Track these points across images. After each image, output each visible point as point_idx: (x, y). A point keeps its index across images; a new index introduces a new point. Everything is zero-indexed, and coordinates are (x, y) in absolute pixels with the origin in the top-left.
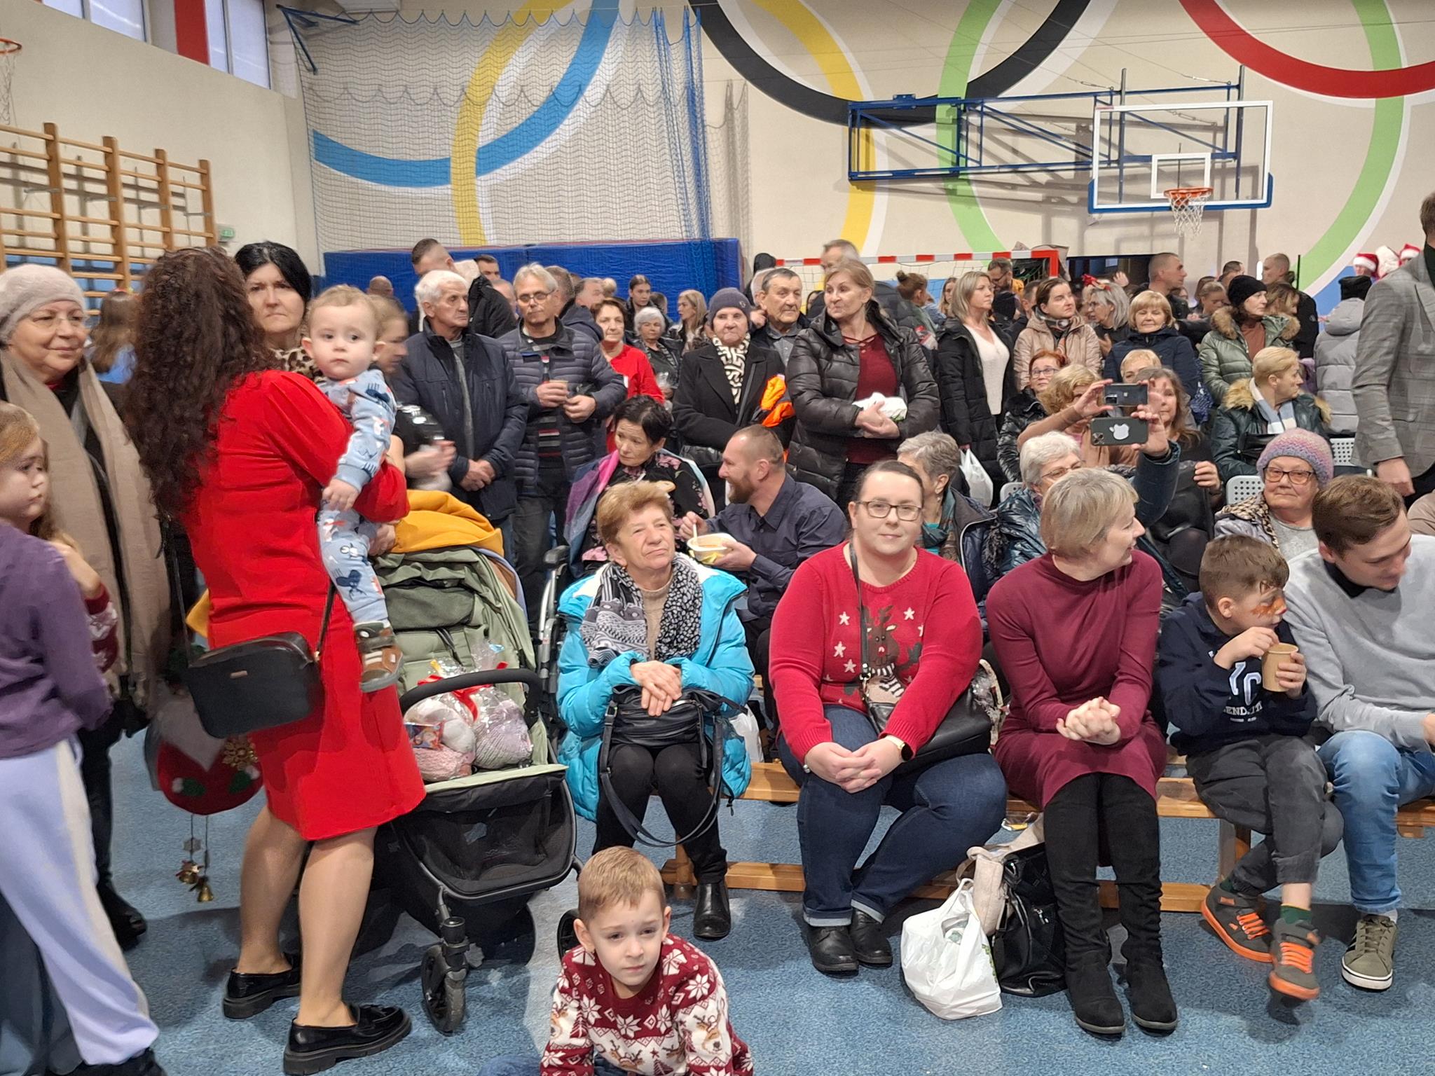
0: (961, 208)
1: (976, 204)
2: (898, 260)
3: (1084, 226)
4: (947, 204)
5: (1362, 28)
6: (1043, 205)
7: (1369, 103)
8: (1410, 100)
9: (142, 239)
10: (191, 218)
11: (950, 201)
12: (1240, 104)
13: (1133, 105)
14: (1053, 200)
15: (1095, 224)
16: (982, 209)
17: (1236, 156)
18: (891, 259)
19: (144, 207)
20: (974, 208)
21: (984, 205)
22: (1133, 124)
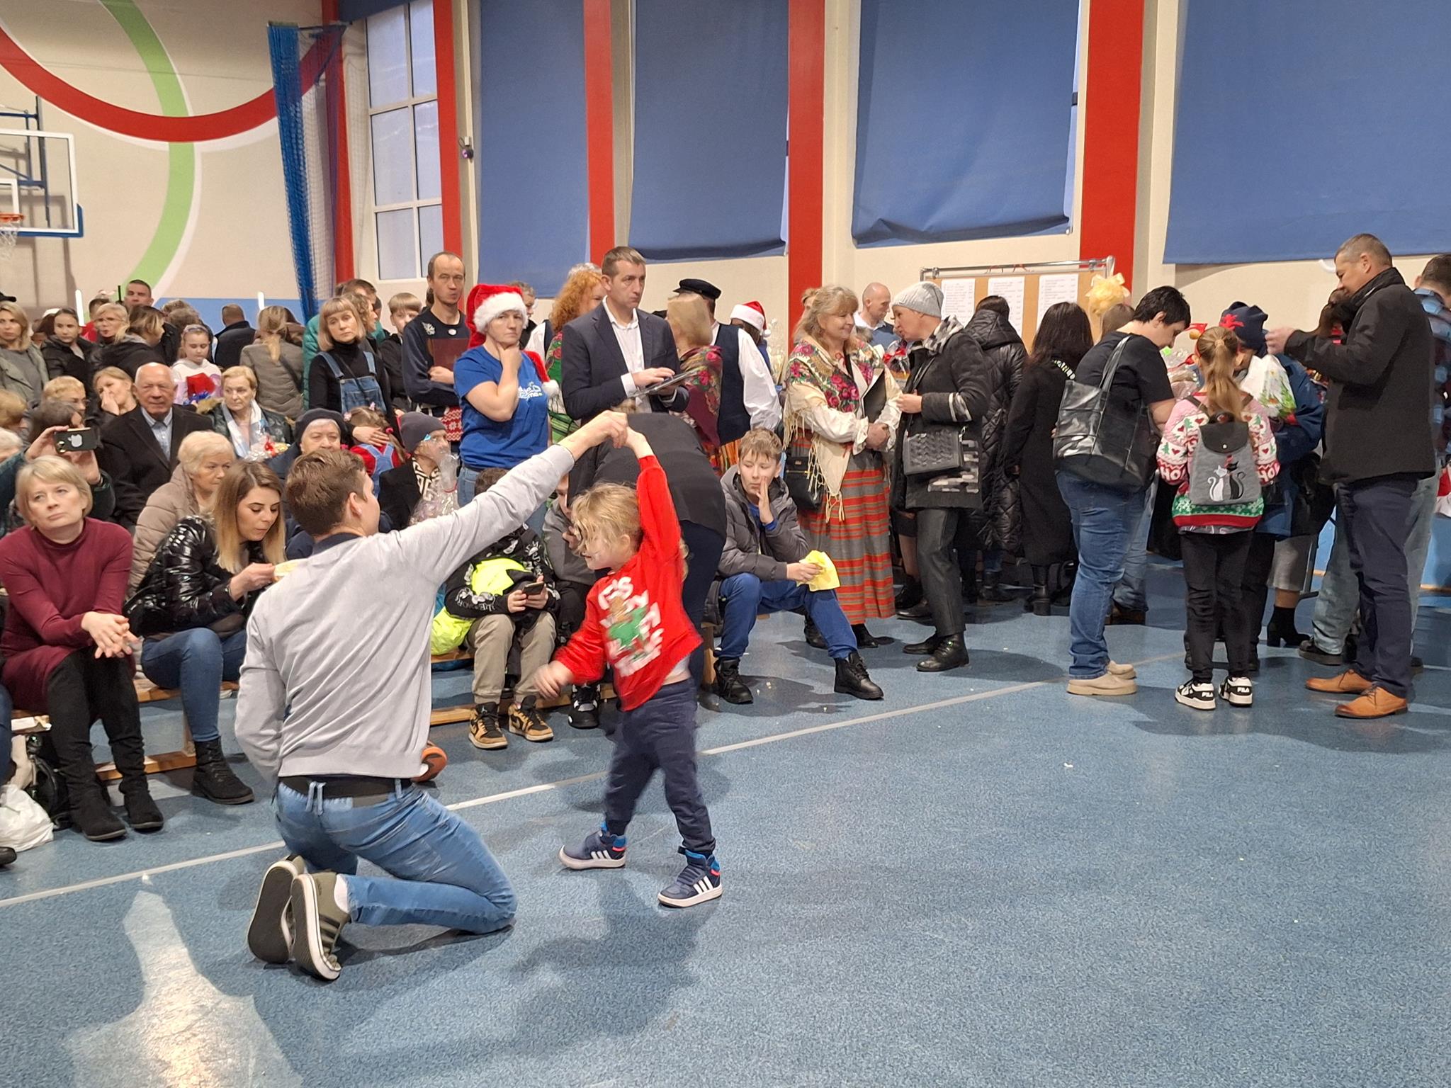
5: (148, 75)
7: (163, 146)
8: (200, 147)
12: (41, 134)
17: (43, 184)
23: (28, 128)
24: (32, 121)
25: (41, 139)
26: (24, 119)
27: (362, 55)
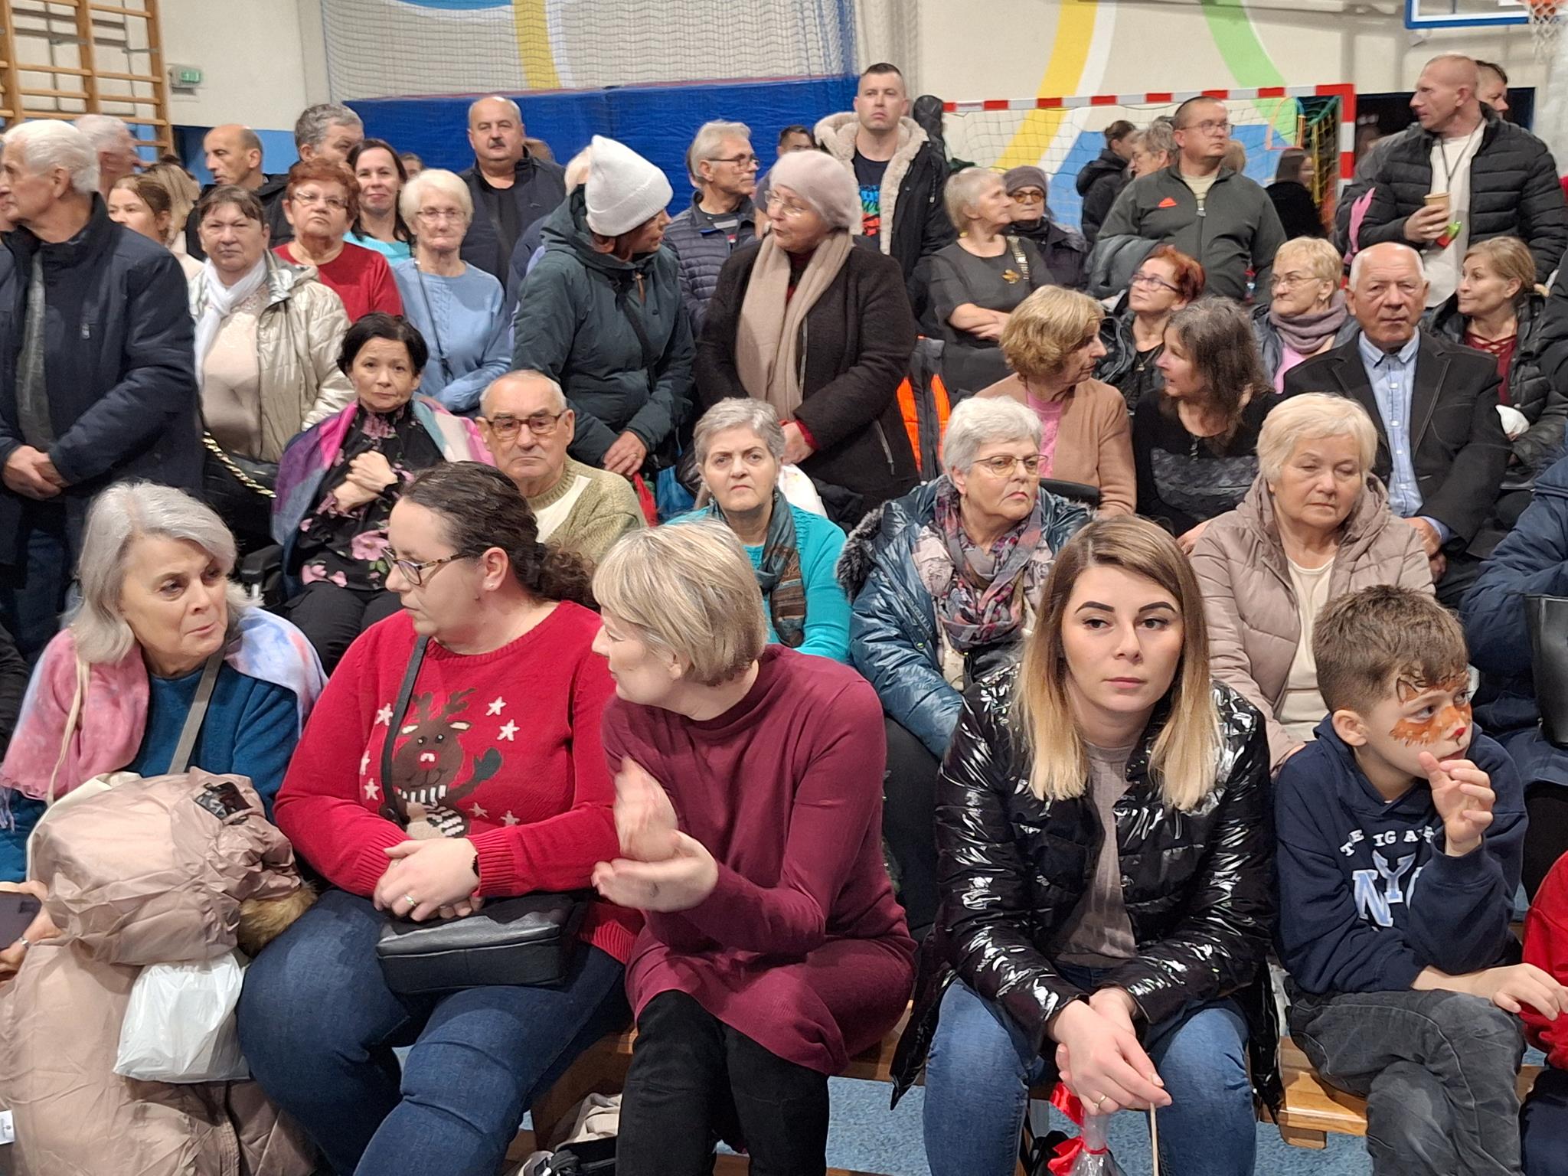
0: (1223, 23)
1: (1245, 17)
2: (1119, 101)
3: (1403, 49)
4: (1202, 19)
6: (1345, 18)
9: (55, 87)
10: (135, 56)
11: (1205, 13)
14: (1359, 10)
15: (1422, 44)
16: (1253, 25)
18: (1110, 100)
19: (58, 43)
20: (1242, 23)
21: (1256, 19)
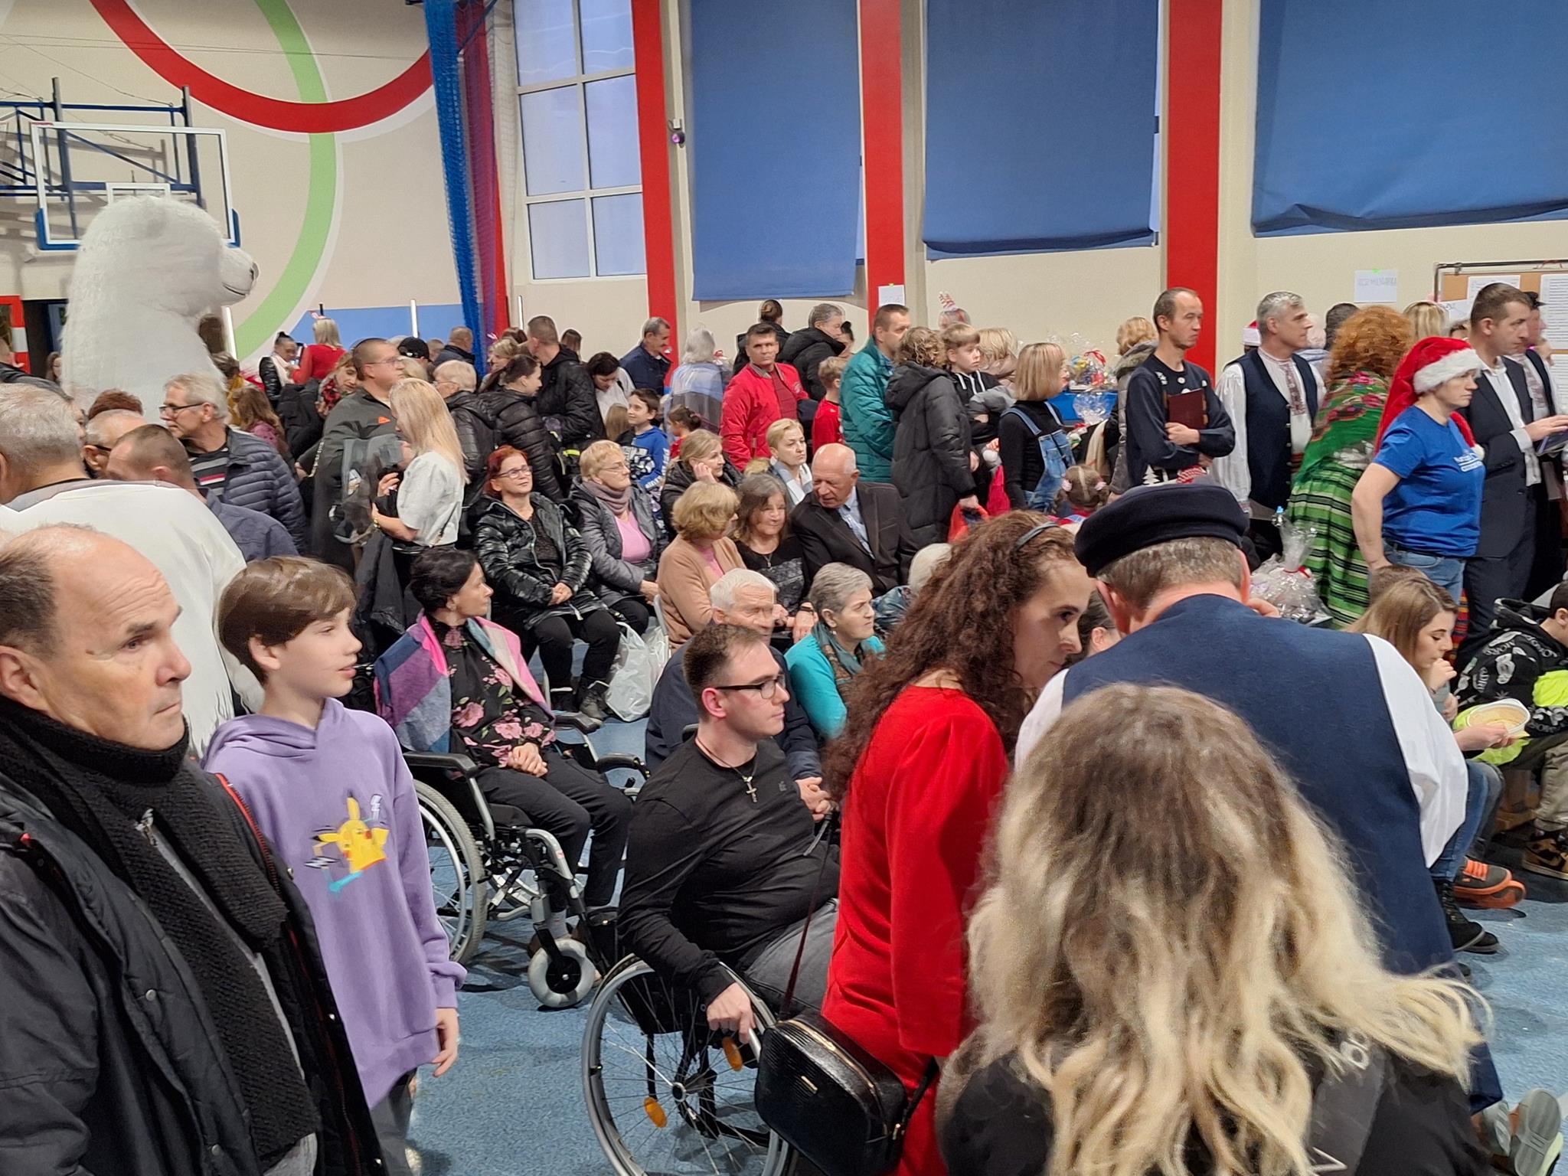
5: (285, 56)
7: (303, 137)
8: (341, 137)
12: (189, 130)
13: (71, 122)
17: (194, 188)
22: (75, 146)
23: (173, 124)
24: (178, 116)
25: (190, 137)
26: (169, 113)
27: (508, 25)
